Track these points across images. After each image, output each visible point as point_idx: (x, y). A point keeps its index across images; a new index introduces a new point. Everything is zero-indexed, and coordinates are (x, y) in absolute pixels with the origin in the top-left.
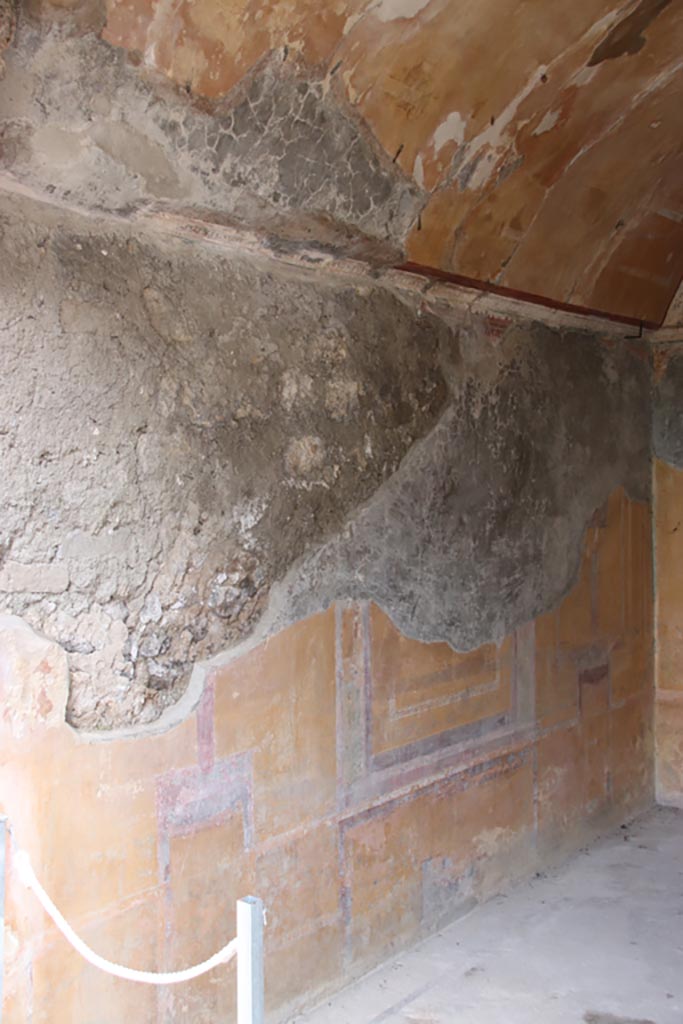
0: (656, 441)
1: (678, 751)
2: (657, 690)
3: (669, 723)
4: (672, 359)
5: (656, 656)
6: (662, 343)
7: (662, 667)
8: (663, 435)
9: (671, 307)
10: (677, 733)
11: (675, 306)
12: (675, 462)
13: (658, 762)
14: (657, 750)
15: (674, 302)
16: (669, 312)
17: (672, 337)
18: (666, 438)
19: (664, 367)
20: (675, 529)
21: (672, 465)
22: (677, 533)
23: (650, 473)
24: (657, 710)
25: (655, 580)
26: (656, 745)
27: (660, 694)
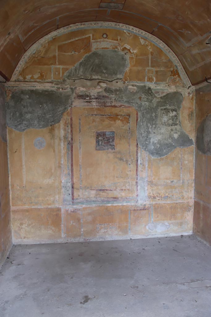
0: (8, 121)
1: (19, 226)
2: (11, 207)
3: (16, 217)
4: (13, 93)
5: (11, 195)
6: (9, 87)
7: (13, 199)
8: (10, 119)
9: (13, 74)
10: (19, 220)
11: (14, 74)
12: (15, 128)
13: (13, 231)
14: (12, 227)
15: (14, 73)
16: (12, 76)
17: (13, 85)
18: (11, 120)
19: (10, 95)
20: (16, 152)
21: (14, 129)
22: (16, 153)
23: (6, 132)
24: (11, 214)
25: (9, 169)
26: (12, 225)
27: (12, 208)
